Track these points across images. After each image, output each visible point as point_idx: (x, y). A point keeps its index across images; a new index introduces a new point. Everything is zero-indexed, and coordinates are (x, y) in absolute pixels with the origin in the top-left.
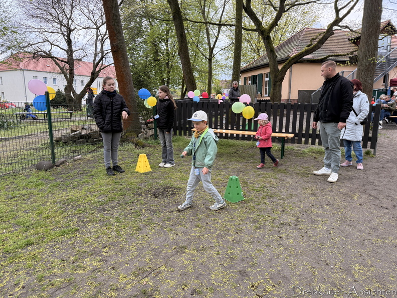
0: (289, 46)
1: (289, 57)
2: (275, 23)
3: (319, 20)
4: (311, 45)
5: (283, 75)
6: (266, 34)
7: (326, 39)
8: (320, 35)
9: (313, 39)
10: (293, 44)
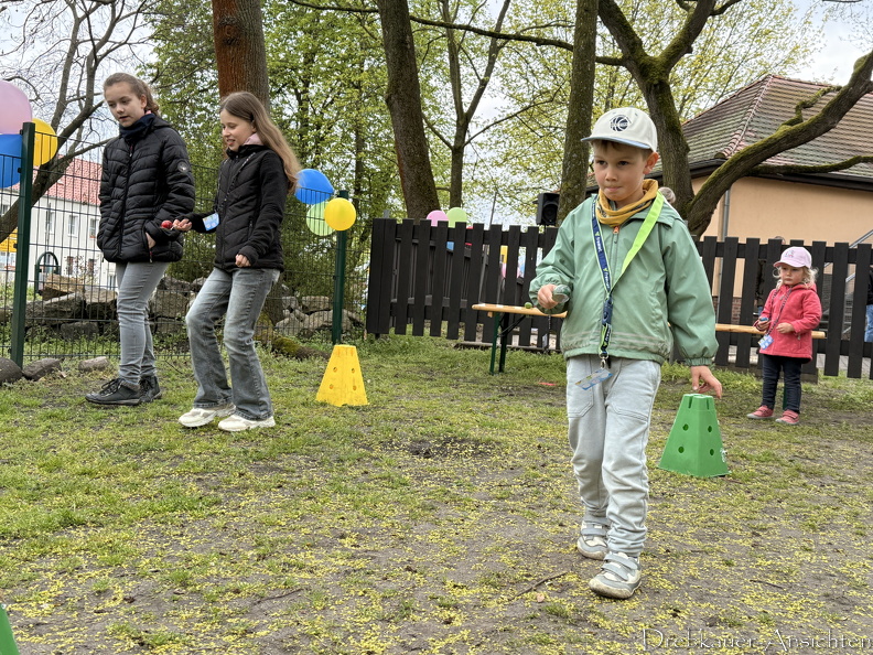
0: (717, 127)
1: (721, 157)
2: (682, 46)
3: (807, 60)
4: (799, 120)
5: (707, 210)
6: (655, 77)
7: (853, 103)
8: (825, 93)
9: (805, 106)
10: (730, 122)
